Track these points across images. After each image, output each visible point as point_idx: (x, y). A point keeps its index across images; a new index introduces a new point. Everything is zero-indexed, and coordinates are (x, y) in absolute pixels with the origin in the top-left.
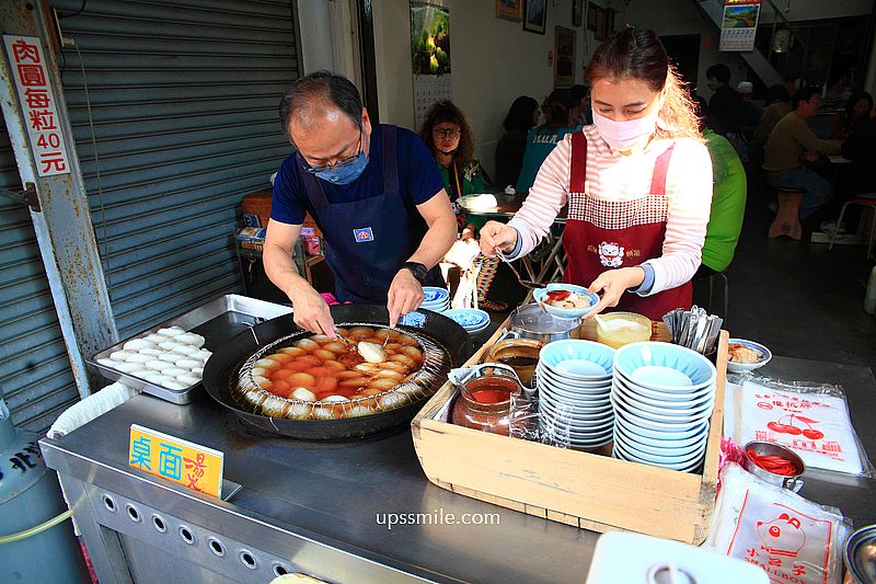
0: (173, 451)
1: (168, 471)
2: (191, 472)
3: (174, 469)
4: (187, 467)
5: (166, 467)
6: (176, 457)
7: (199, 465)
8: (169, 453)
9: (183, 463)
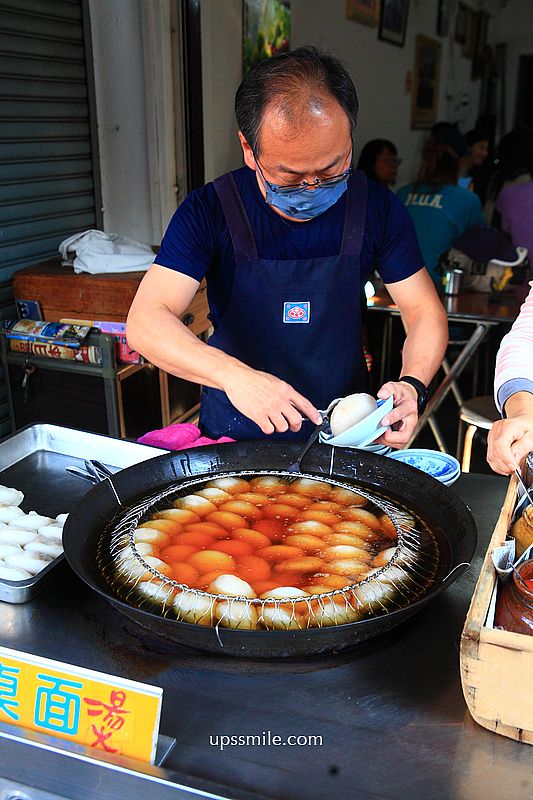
0: (63, 688)
1: (52, 721)
2: (98, 721)
3: (65, 717)
4: (91, 713)
5: (49, 714)
6: (69, 697)
7: (114, 709)
8: (56, 691)
9: (85, 707)
